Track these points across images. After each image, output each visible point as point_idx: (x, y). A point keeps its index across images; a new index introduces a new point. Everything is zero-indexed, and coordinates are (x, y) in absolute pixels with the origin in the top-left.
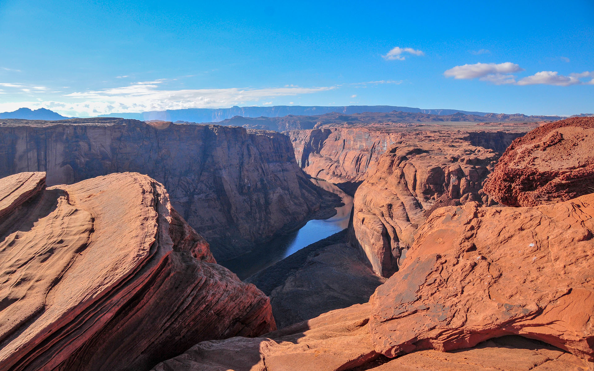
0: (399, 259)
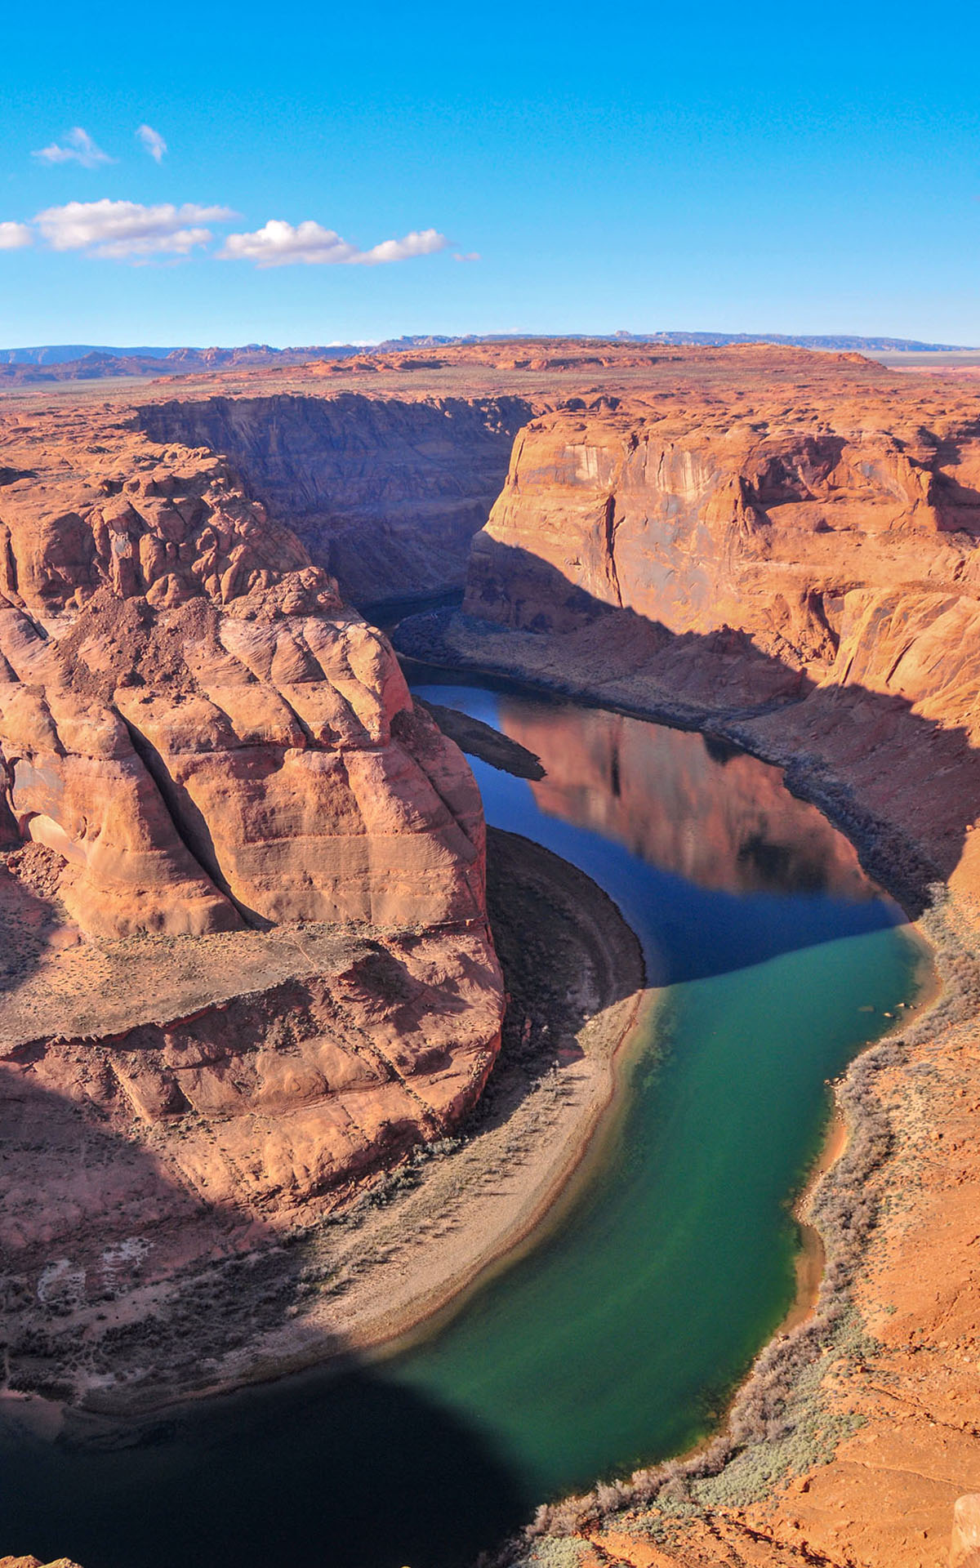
0: (11, 792)
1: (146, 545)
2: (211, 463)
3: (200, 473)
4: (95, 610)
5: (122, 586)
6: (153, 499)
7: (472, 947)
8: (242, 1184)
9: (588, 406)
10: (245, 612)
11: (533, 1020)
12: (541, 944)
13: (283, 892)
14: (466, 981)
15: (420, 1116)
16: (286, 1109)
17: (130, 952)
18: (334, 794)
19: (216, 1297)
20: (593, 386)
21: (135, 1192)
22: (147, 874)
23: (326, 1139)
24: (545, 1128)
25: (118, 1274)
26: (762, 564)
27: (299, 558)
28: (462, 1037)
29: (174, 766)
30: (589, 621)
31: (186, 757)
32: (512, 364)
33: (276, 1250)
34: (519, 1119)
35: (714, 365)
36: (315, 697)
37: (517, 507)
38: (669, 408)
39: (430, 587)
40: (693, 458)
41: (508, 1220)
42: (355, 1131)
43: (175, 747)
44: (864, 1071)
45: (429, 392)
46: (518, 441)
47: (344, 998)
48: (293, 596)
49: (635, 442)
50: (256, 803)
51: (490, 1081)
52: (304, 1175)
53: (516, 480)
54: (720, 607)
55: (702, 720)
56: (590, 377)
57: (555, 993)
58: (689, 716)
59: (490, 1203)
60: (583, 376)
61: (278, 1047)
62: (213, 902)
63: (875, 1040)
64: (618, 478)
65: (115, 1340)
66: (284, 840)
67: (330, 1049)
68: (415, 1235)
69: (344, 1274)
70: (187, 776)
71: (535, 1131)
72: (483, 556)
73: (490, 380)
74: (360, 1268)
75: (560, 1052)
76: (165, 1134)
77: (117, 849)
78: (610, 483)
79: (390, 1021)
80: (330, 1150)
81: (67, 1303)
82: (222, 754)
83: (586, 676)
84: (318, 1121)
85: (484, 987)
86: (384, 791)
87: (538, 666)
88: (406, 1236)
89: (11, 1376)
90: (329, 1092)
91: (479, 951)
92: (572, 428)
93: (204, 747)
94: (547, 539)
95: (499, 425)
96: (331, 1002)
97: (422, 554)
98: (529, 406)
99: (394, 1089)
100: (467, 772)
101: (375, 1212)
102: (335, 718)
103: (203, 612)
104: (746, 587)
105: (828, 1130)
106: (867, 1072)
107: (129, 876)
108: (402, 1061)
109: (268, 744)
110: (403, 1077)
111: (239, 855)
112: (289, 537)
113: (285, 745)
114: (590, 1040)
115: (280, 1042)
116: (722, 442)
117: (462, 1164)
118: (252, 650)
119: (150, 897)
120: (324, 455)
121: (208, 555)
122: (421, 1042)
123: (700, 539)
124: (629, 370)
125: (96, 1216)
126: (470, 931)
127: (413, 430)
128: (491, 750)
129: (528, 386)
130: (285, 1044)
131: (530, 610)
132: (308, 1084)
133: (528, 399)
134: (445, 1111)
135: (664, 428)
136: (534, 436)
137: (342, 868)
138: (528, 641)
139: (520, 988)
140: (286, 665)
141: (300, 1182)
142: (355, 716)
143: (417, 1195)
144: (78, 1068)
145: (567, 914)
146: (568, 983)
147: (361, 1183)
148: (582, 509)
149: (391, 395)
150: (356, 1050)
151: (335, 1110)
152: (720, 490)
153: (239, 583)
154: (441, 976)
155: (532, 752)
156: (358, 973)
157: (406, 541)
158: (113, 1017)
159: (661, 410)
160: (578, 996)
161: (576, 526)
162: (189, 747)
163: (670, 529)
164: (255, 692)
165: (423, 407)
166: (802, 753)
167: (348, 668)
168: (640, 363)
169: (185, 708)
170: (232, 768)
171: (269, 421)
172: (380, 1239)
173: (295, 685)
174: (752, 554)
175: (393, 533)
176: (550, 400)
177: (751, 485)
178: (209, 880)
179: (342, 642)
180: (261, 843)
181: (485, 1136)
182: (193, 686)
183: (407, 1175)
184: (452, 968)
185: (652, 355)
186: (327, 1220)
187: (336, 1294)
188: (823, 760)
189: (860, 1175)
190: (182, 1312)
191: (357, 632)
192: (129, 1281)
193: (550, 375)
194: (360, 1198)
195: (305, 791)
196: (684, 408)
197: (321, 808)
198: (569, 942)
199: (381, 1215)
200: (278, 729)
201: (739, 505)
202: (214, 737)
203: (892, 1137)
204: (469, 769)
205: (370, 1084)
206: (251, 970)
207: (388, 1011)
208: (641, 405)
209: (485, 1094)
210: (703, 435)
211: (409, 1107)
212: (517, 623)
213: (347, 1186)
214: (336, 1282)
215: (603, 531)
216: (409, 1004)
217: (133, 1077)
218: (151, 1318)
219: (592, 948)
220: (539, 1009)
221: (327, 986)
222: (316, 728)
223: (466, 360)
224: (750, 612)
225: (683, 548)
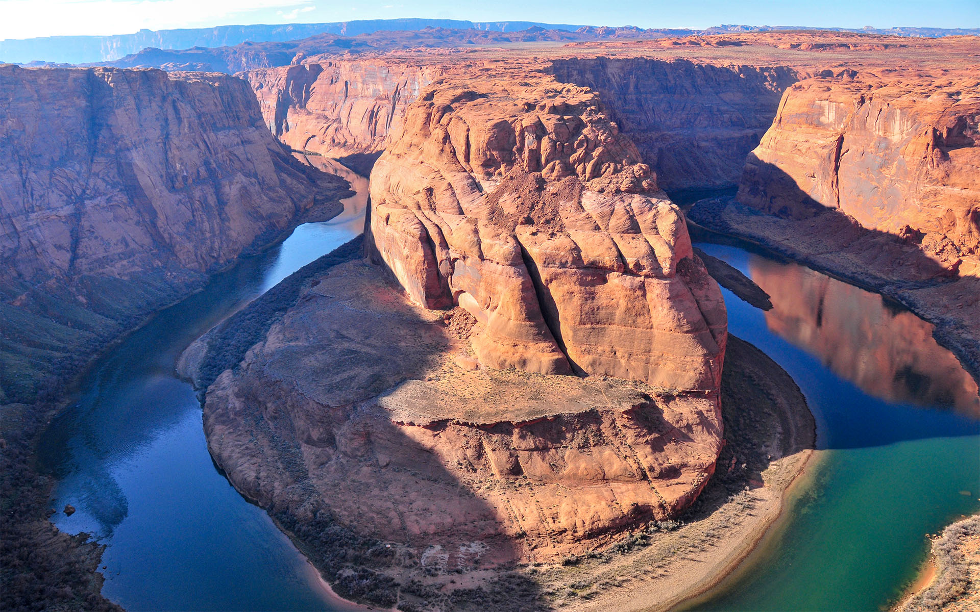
0: (451, 278)
1: (545, 143)
2: (589, 96)
3: (581, 102)
4: (512, 178)
5: (529, 166)
6: (552, 115)
7: (707, 407)
8: (545, 524)
9: (835, 75)
10: (598, 187)
11: (738, 459)
12: (751, 413)
13: (597, 357)
14: (700, 427)
15: (657, 504)
16: (578, 485)
17: (504, 378)
18: (636, 303)
19: (518, 585)
20: (841, 62)
21: (484, 516)
22: (520, 335)
23: (598, 507)
24: (733, 527)
25: (466, 560)
26: (940, 188)
27: (635, 157)
28: (692, 461)
29: (544, 276)
30: (816, 214)
31: (552, 270)
32: (789, 46)
33: (557, 565)
34: (716, 517)
36: (633, 243)
37: (779, 138)
38: (892, 79)
39: (718, 182)
40: (902, 113)
41: (699, 578)
42: (616, 506)
43: (546, 263)
44: (956, 534)
45: (732, 61)
46: (785, 95)
47: (624, 426)
48: (628, 181)
49: (862, 101)
50: (589, 302)
51: (704, 491)
52: (581, 525)
53: (780, 120)
54: (905, 214)
55: (882, 286)
56: (839, 56)
57: (755, 445)
58: (873, 282)
59: (690, 565)
60: (834, 56)
61: (580, 448)
62: (557, 356)
63: (968, 515)
64: (848, 124)
65: (458, 596)
66: (603, 326)
67: (609, 454)
68: (641, 574)
69: (594, 588)
70: (551, 281)
71: (726, 527)
72: (753, 166)
73: (772, 55)
74: (604, 587)
75: (751, 482)
76: (506, 486)
77: (505, 318)
78: (842, 126)
79: (648, 444)
80: (599, 514)
81: (436, 569)
82: (574, 270)
83: (809, 248)
84: (595, 495)
85: (710, 433)
86: (667, 304)
87: (778, 239)
88: (635, 574)
89: (399, 602)
90: (605, 479)
91: (711, 411)
92: (821, 89)
93: (563, 265)
94: (795, 159)
95: (775, 84)
96: (615, 426)
97: (715, 161)
98: (796, 73)
99: (644, 484)
100: (720, 300)
101: (619, 556)
102: (643, 257)
103: (573, 184)
104: (926, 202)
105: (922, 567)
106: (958, 535)
107: (510, 335)
108: (652, 469)
109: (601, 268)
110: (650, 479)
111: (575, 331)
112: (630, 145)
113: (611, 270)
114: (772, 478)
115: (581, 445)
116: (924, 104)
117: (677, 538)
118: (600, 211)
119: (520, 348)
120: (662, 96)
121: (580, 152)
122: (666, 460)
123: (898, 168)
124: (868, 52)
125: (460, 524)
126: (708, 397)
127: (719, 84)
128: (740, 288)
129: (797, 61)
130: (584, 447)
131: (779, 203)
132: (593, 473)
133: (795, 69)
134: (672, 504)
135: (884, 92)
136: (795, 92)
137: (635, 347)
138: (775, 222)
139: (733, 438)
140: (618, 222)
141: (578, 529)
142: (656, 257)
143: (646, 551)
144: (464, 440)
145: (770, 397)
146: (764, 440)
147: (614, 537)
148: (821, 142)
149: (708, 61)
150: (625, 458)
151: (607, 491)
152: (917, 137)
153: (597, 170)
154: (685, 422)
155: (766, 292)
156: (635, 412)
157: (706, 153)
158: (488, 414)
159: (886, 80)
160: (769, 449)
161: (815, 152)
162: (555, 264)
163: (879, 160)
164: (598, 236)
165: (727, 70)
166: (948, 316)
167: (656, 228)
168: (876, 48)
169: (556, 241)
170: (578, 280)
171: (630, 73)
172: (619, 572)
173: (622, 235)
174: (934, 180)
175: (699, 147)
176: (810, 70)
177: (941, 134)
178: (556, 344)
179: (654, 211)
180: (589, 326)
181: (694, 523)
182: (562, 229)
183: (643, 537)
184: (692, 418)
186: (590, 555)
187: (588, 599)
188: (964, 323)
189: (940, 602)
190: (497, 589)
191: (664, 206)
192: (472, 565)
193: (813, 54)
194: (612, 545)
195: (620, 298)
196: (901, 79)
197: (627, 310)
198: (770, 415)
199: (622, 558)
200: (608, 259)
201: (930, 147)
202: (570, 260)
203: (969, 583)
204: (722, 298)
205: (632, 479)
206: (572, 400)
207: (649, 438)
208: (872, 76)
209: (699, 499)
210: (911, 98)
211: (651, 497)
212: (770, 210)
213: (606, 537)
214: (589, 592)
215: (833, 157)
216: (662, 435)
217: (494, 450)
218: (480, 589)
219: (784, 421)
220: (743, 453)
221: (614, 416)
222: (631, 262)
224: (927, 219)
225: (886, 172)
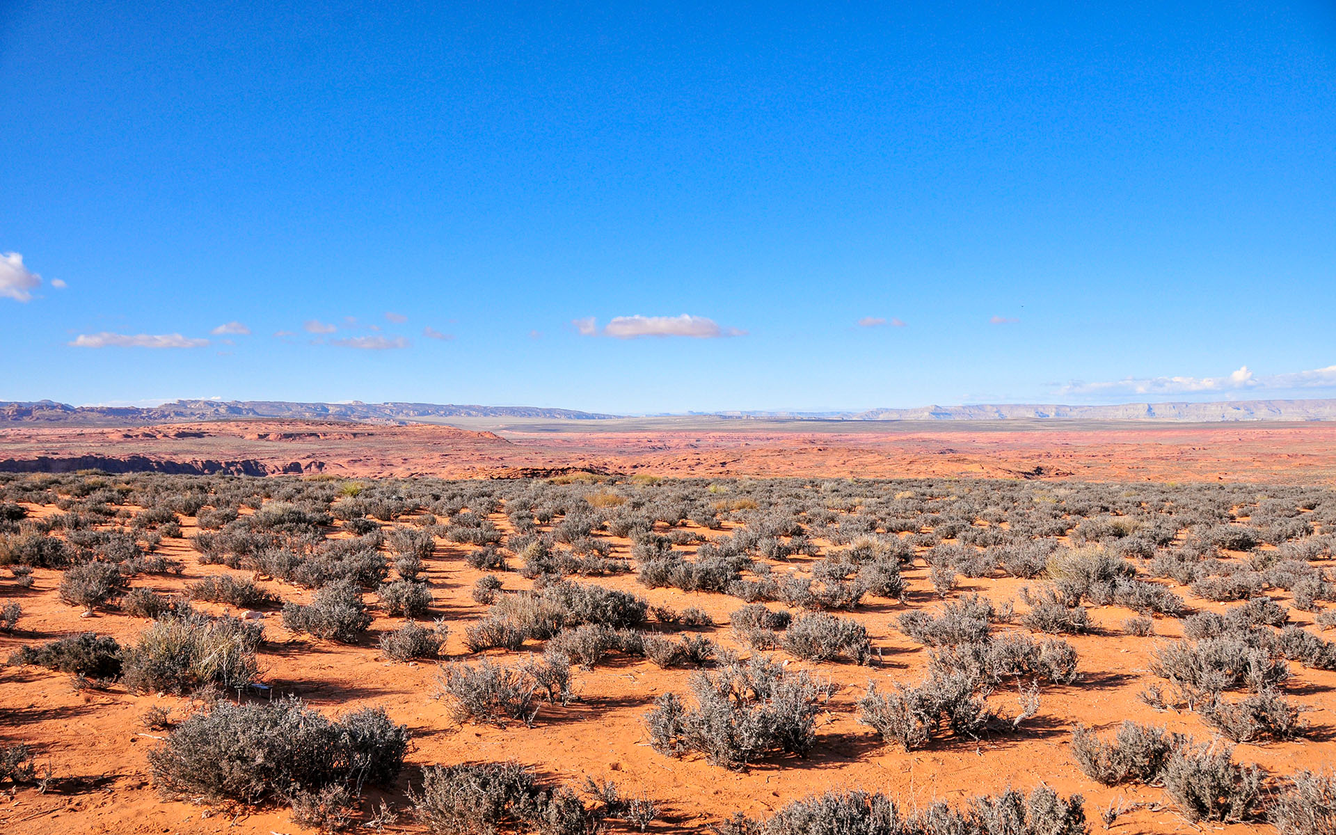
35: (396, 438)
185: (354, 431)
223: (223, 432)
